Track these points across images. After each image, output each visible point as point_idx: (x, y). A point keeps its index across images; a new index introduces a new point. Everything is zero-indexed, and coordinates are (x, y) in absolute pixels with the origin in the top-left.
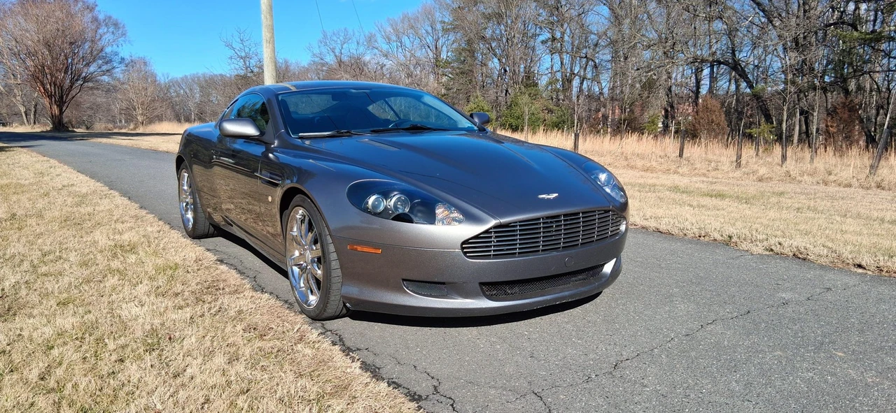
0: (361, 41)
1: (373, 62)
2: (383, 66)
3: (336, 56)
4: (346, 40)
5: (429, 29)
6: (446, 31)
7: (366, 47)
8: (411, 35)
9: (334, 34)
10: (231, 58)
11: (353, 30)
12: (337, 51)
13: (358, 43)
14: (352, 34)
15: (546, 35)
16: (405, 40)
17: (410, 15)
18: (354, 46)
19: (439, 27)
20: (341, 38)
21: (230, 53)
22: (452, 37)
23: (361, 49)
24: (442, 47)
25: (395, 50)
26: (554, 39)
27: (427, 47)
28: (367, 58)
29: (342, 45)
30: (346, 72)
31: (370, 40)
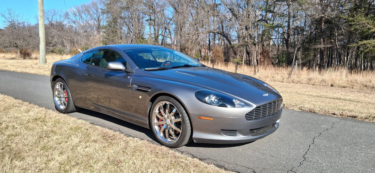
0: (62, 15)
1: (68, 25)
2: (72, 27)
3: (49, 21)
4: (55, 14)
5: (95, 12)
6: (103, 13)
7: (64, 18)
8: (86, 14)
9: (48, 11)
10: (5, 22)
11: (58, 10)
12: (50, 19)
13: (60, 16)
14: (57, 12)
15: (148, 18)
16: (83, 15)
17: (86, 5)
18: (58, 17)
19: (100, 11)
20: (52, 13)
21: (4, 19)
22: (105, 16)
23: (62, 19)
24: (101, 20)
25: (78, 20)
26: (151, 20)
27: (94, 19)
28: (65, 23)
29: (52, 17)
30: (54, 29)
31: (67, 15)
